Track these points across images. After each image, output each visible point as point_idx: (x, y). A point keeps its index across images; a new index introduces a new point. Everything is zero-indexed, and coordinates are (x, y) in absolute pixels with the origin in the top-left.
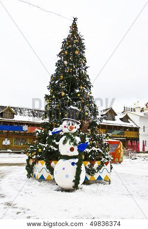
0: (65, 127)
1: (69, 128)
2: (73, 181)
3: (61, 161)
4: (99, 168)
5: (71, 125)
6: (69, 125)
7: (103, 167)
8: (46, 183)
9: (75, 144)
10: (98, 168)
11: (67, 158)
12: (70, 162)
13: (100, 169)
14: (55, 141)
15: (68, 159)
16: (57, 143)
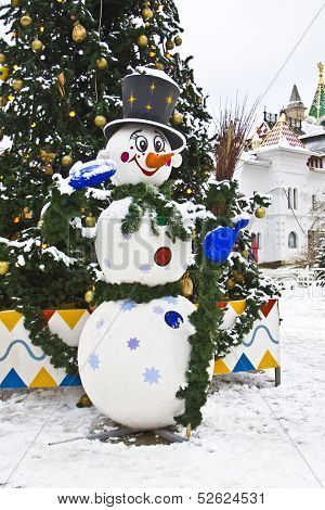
0: (125, 157)
1: (142, 160)
2: (180, 394)
3: (108, 309)
4: (242, 328)
5: (151, 149)
6: (144, 148)
7: (256, 323)
8: (30, 400)
9: (178, 233)
10: (238, 327)
11: (139, 293)
12: (158, 310)
13: (247, 330)
14: (78, 222)
15: (147, 300)
16: (88, 232)
